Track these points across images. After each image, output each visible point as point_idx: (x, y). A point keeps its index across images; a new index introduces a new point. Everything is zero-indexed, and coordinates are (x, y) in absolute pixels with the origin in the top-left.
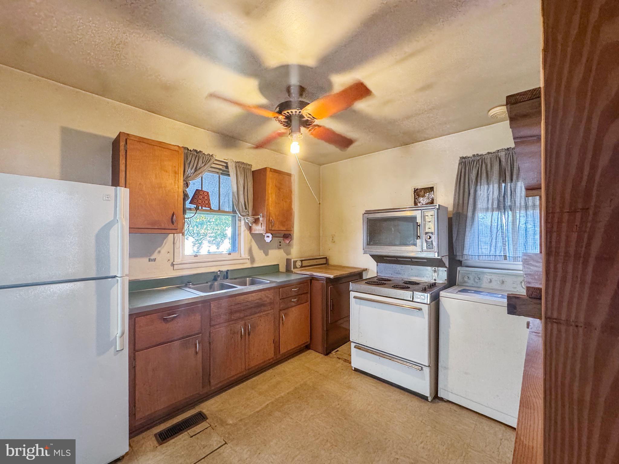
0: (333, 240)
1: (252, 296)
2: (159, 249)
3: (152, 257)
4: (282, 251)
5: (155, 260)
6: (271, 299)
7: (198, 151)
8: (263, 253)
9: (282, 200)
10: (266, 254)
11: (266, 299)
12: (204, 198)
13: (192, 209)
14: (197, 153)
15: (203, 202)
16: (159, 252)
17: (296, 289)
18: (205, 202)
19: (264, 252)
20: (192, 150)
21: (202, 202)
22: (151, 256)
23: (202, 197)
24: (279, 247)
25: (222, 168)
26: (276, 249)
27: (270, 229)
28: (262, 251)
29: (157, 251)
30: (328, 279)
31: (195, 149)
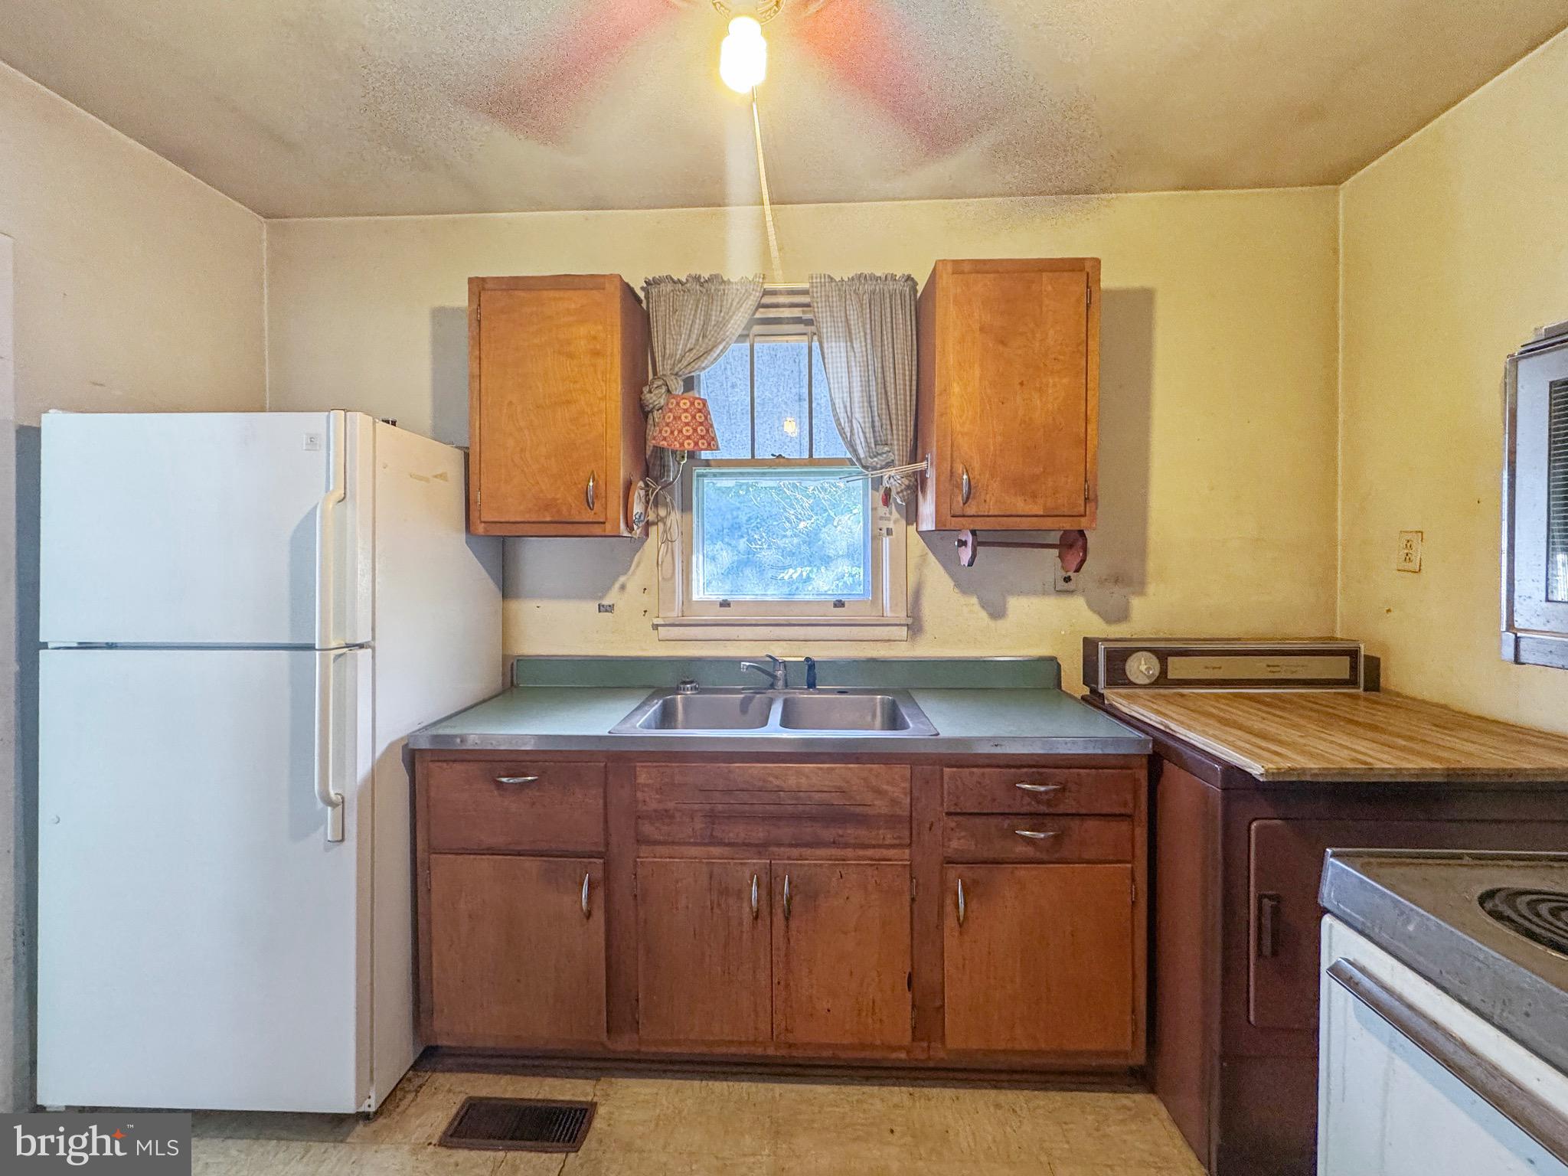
0: (1408, 558)
1: (799, 773)
2: (622, 579)
3: (606, 602)
4: (1078, 603)
5: (610, 609)
6: (894, 802)
7: (706, 275)
8: (977, 608)
9: (1022, 384)
10: (997, 612)
11: (869, 797)
12: (677, 418)
13: (712, 463)
14: (702, 285)
15: (676, 433)
16: (623, 587)
17: (1042, 789)
18: (680, 431)
19: (984, 605)
20: (684, 281)
21: (672, 432)
22: (601, 598)
23: (683, 418)
24: (1062, 586)
25: (800, 315)
26: (1045, 593)
27: (958, 511)
28: (974, 600)
29: (617, 585)
30: (1234, 776)
31: (693, 273)
